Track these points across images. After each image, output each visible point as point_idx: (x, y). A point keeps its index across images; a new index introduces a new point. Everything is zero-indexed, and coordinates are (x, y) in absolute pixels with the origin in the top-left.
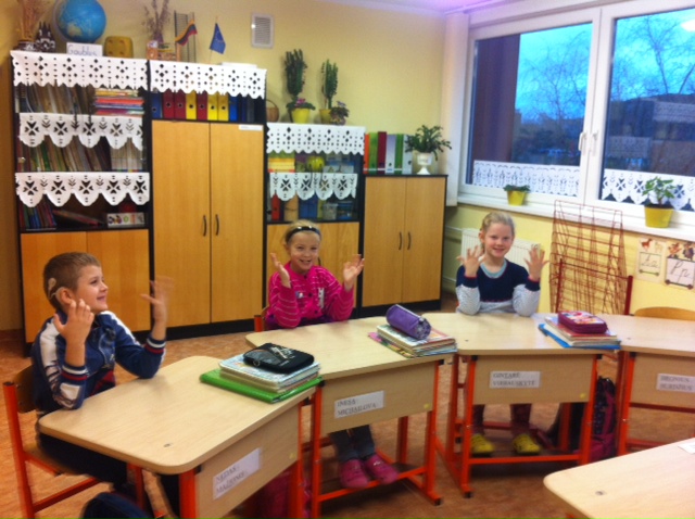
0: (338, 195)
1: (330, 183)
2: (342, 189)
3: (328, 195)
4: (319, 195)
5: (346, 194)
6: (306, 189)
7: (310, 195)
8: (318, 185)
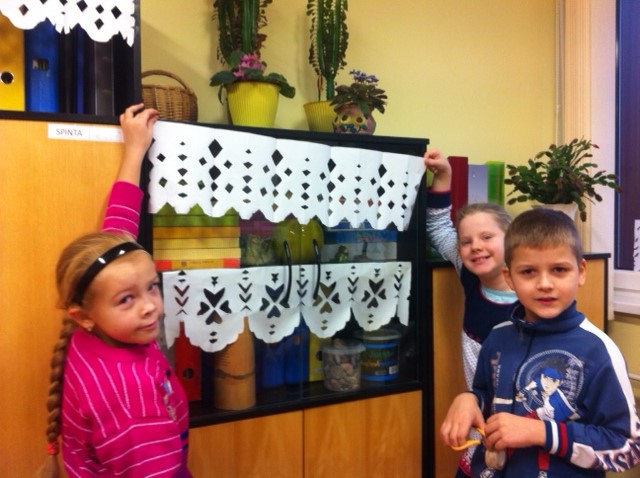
0: (363, 323)
1: (342, 290)
2: (374, 304)
3: (339, 322)
4: (314, 328)
5: (383, 316)
6: (275, 313)
7: (287, 327)
8: (308, 300)
